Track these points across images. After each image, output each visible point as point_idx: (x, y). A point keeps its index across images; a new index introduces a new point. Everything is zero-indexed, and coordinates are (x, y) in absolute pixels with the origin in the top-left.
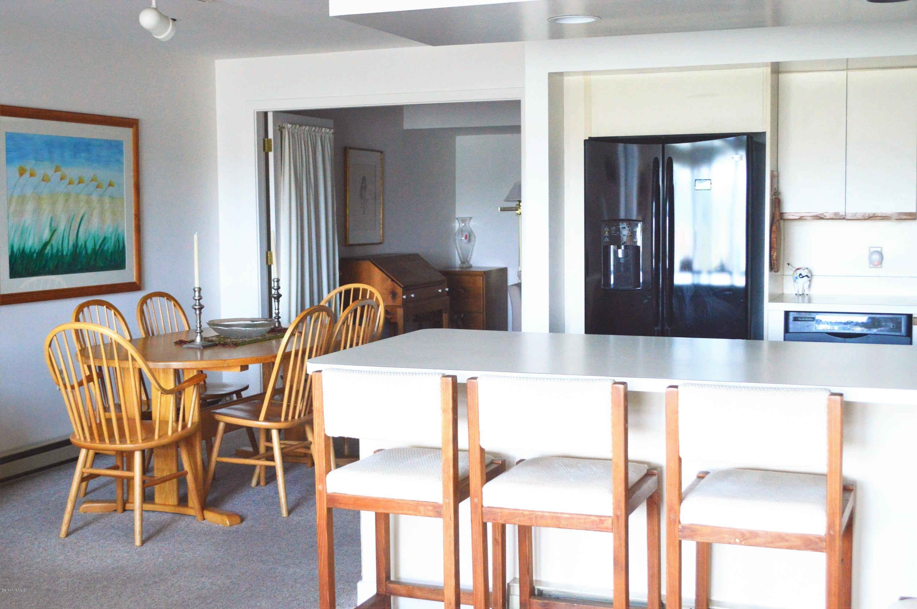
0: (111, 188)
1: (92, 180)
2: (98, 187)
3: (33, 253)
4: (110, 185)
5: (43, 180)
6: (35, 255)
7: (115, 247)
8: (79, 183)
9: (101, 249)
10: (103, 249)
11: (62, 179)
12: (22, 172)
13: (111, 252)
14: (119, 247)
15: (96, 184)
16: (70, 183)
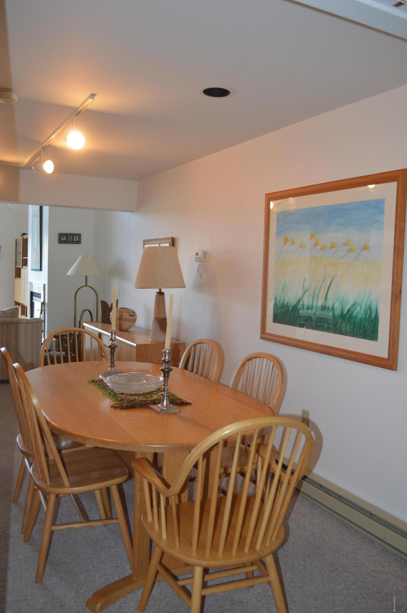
0: (365, 251)
1: (344, 245)
2: (350, 251)
3: (289, 306)
4: (365, 248)
5: (300, 247)
6: (290, 308)
7: (366, 315)
8: (331, 248)
9: (349, 314)
10: (351, 314)
11: (316, 245)
12: (286, 241)
13: (361, 319)
14: (370, 316)
15: (348, 248)
16: (322, 249)
